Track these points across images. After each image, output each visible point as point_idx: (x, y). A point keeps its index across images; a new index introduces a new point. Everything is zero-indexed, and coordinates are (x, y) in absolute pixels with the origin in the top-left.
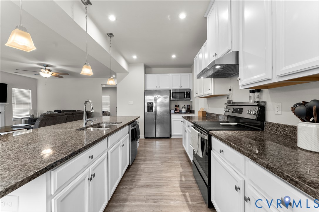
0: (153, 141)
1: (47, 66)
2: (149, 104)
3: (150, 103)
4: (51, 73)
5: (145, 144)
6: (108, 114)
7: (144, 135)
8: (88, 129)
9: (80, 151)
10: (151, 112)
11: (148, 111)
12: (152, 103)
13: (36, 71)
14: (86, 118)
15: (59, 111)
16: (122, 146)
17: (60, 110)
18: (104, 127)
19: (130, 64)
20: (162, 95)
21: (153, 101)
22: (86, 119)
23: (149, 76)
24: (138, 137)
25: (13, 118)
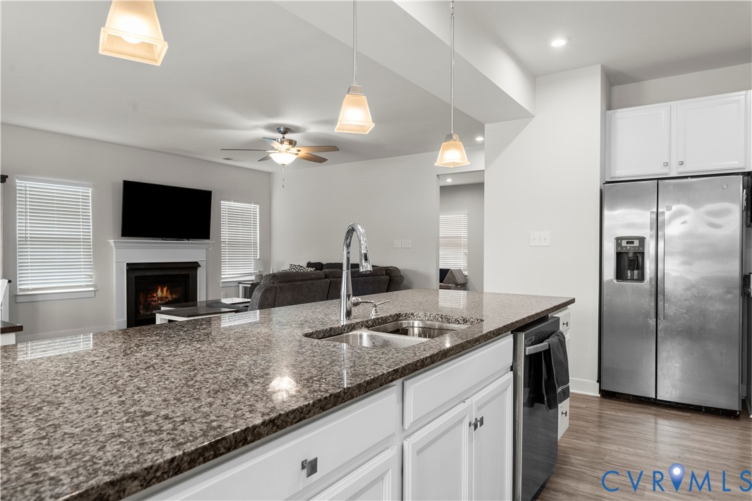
0: (640, 416)
1: (287, 130)
2: (624, 243)
3: (630, 240)
4: (294, 150)
5: (601, 423)
6: (460, 280)
7: (599, 381)
8: (351, 333)
9: (248, 438)
10: (632, 279)
11: (620, 275)
12: (642, 240)
13: (259, 148)
14: (351, 292)
15: (318, 266)
16: (477, 424)
17: (320, 263)
18: (416, 331)
19: (536, 77)
20: (694, 203)
21: (647, 233)
22: (348, 296)
23: (624, 117)
24: (559, 390)
25: (222, 281)
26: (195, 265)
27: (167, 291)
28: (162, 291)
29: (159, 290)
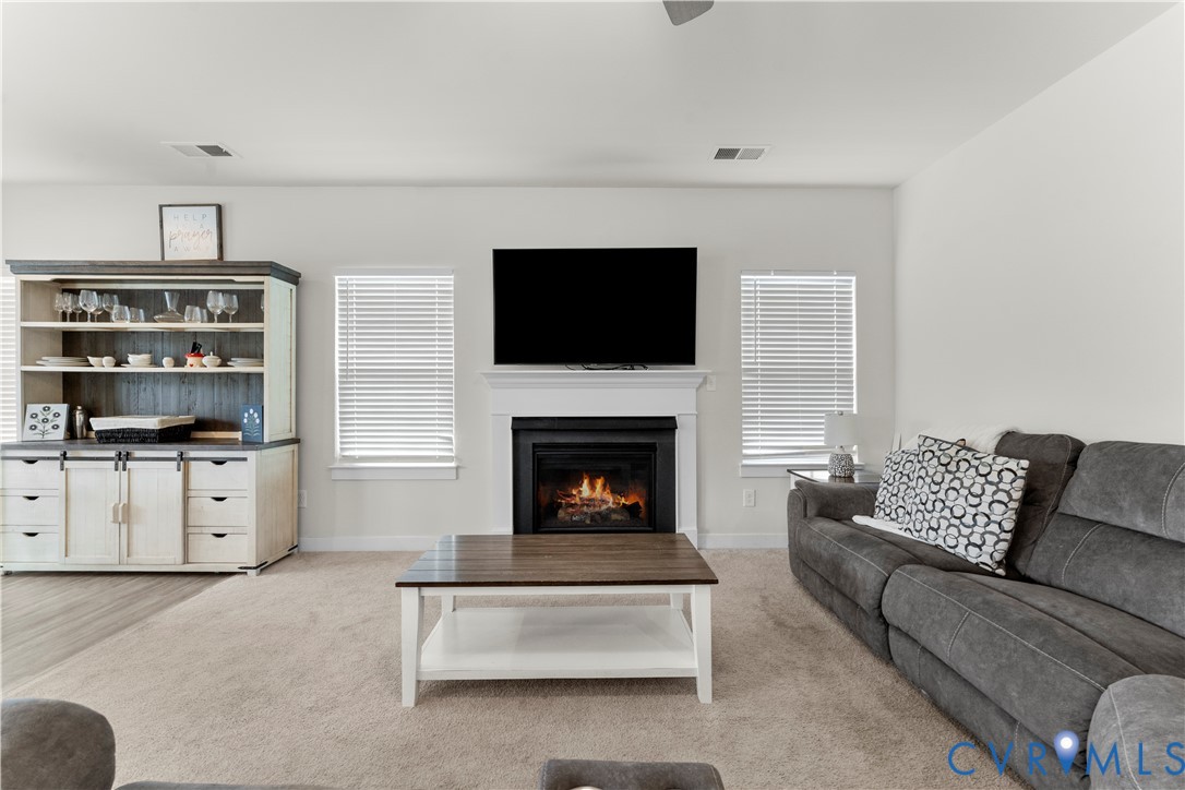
25: (745, 462)
26: (667, 425)
27: (604, 486)
28: (593, 487)
29: (586, 482)
